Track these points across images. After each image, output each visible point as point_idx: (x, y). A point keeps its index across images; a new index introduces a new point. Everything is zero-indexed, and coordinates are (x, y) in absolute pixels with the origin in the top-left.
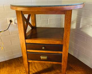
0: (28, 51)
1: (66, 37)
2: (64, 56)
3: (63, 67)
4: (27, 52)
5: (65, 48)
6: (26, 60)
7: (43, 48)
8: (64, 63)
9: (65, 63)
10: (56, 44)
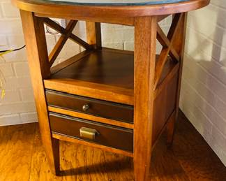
0: (51, 109)
1: (140, 88)
2: (139, 137)
3: (136, 167)
4: (48, 112)
5: (139, 116)
6: (46, 132)
7: (84, 107)
8: (138, 157)
9: (141, 156)
10: (117, 101)
